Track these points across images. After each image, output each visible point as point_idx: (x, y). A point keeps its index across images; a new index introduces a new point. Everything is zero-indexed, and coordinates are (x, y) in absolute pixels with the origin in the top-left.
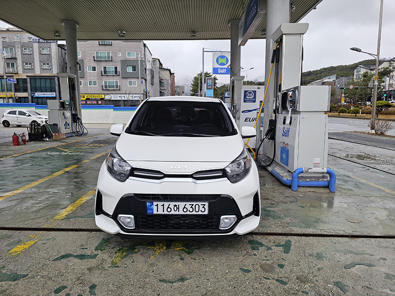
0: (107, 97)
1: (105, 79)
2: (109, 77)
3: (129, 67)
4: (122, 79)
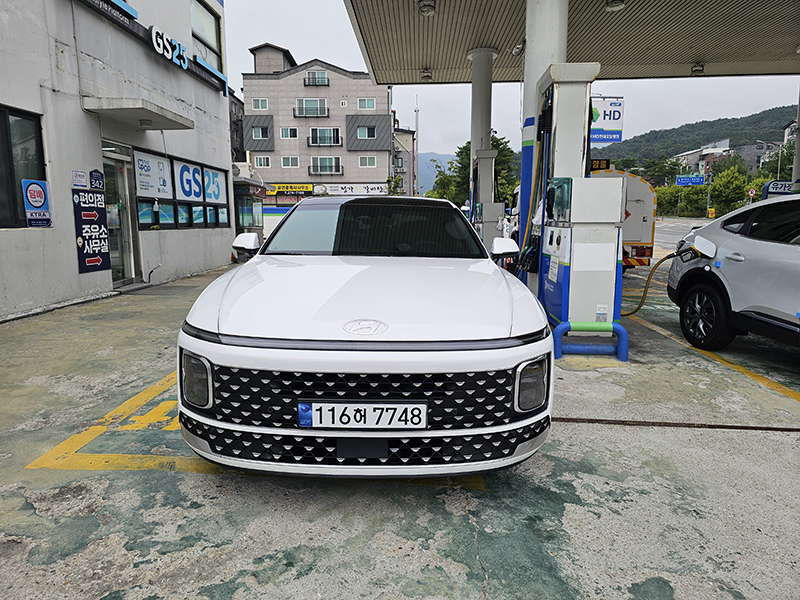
4: (348, 153)
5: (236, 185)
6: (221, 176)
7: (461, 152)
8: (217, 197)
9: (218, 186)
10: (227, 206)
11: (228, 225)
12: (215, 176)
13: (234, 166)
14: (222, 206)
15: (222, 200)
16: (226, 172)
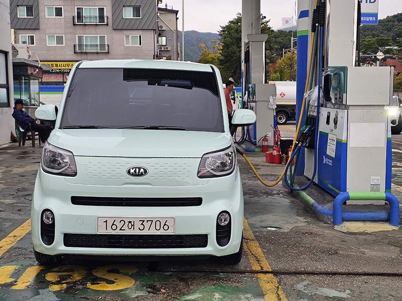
1: (79, 31)
2: (88, 29)
3: (127, 8)
4: (114, 32)
5: (16, 66)
10: (7, 86)
11: (8, 105)
13: (14, 48)
14: (2, 86)
15: (2, 81)
16: (6, 54)
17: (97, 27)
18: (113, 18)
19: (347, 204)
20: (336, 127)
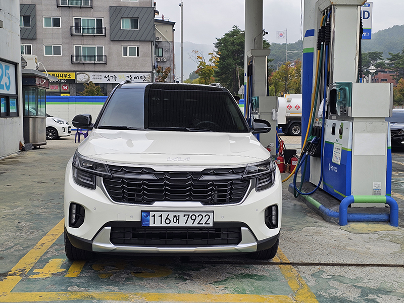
0: (81, 78)
1: (77, 43)
2: (85, 39)
3: (125, 20)
4: (111, 43)
5: (24, 76)
6: (12, 69)
7: (219, 43)
8: (8, 88)
9: (9, 78)
10: (16, 97)
11: (17, 115)
12: (7, 68)
13: (23, 59)
14: (12, 96)
15: (12, 91)
16: (16, 65)
17: (95, 38)
18: (110, 29)
19: (352, 206)
20: (341, 137)
